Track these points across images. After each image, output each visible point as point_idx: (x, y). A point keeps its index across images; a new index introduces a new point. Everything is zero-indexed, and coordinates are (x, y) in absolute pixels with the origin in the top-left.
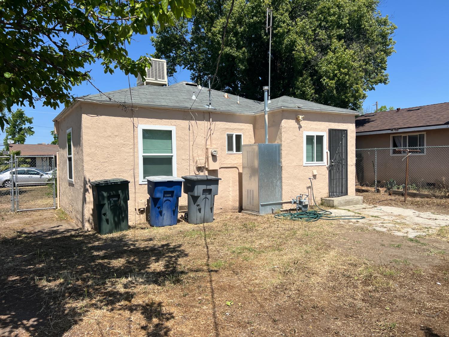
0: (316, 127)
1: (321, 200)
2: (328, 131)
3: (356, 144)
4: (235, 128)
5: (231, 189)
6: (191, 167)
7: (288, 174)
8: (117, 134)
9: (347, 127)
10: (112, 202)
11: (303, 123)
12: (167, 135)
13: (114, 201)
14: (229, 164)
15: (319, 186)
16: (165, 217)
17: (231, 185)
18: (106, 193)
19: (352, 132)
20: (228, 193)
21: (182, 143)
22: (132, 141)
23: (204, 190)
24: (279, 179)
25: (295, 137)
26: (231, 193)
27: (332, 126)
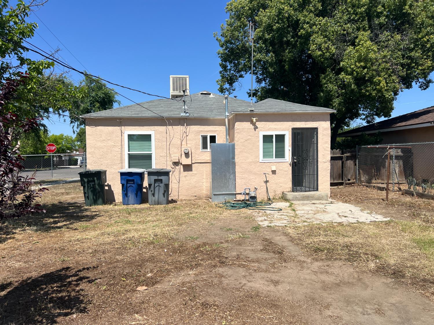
0: (276, 127)
1: (282, 193)
2: (291, 130)
3: (331, 141)
4: (209, 130)
5: (204, 180)
6: (168, 162)
7: (242, 169)
8: (109, 138)
9: (318, 125)
10: (91, 185)
11: (258, 124)
12: (147, 138)
13: (92, 184)
14: (203, 160)
15: (279, 180)
16: (130, 198)
17: (205, 177)
18: (87, 179)
19: (326, 129)
20: (201, 183)
21: (160, 144)
22: (120, 143)
23: (155, 180)
24: (232, 173)
25: (250, 137)
26: (204, 184)
27: (297, 125)
